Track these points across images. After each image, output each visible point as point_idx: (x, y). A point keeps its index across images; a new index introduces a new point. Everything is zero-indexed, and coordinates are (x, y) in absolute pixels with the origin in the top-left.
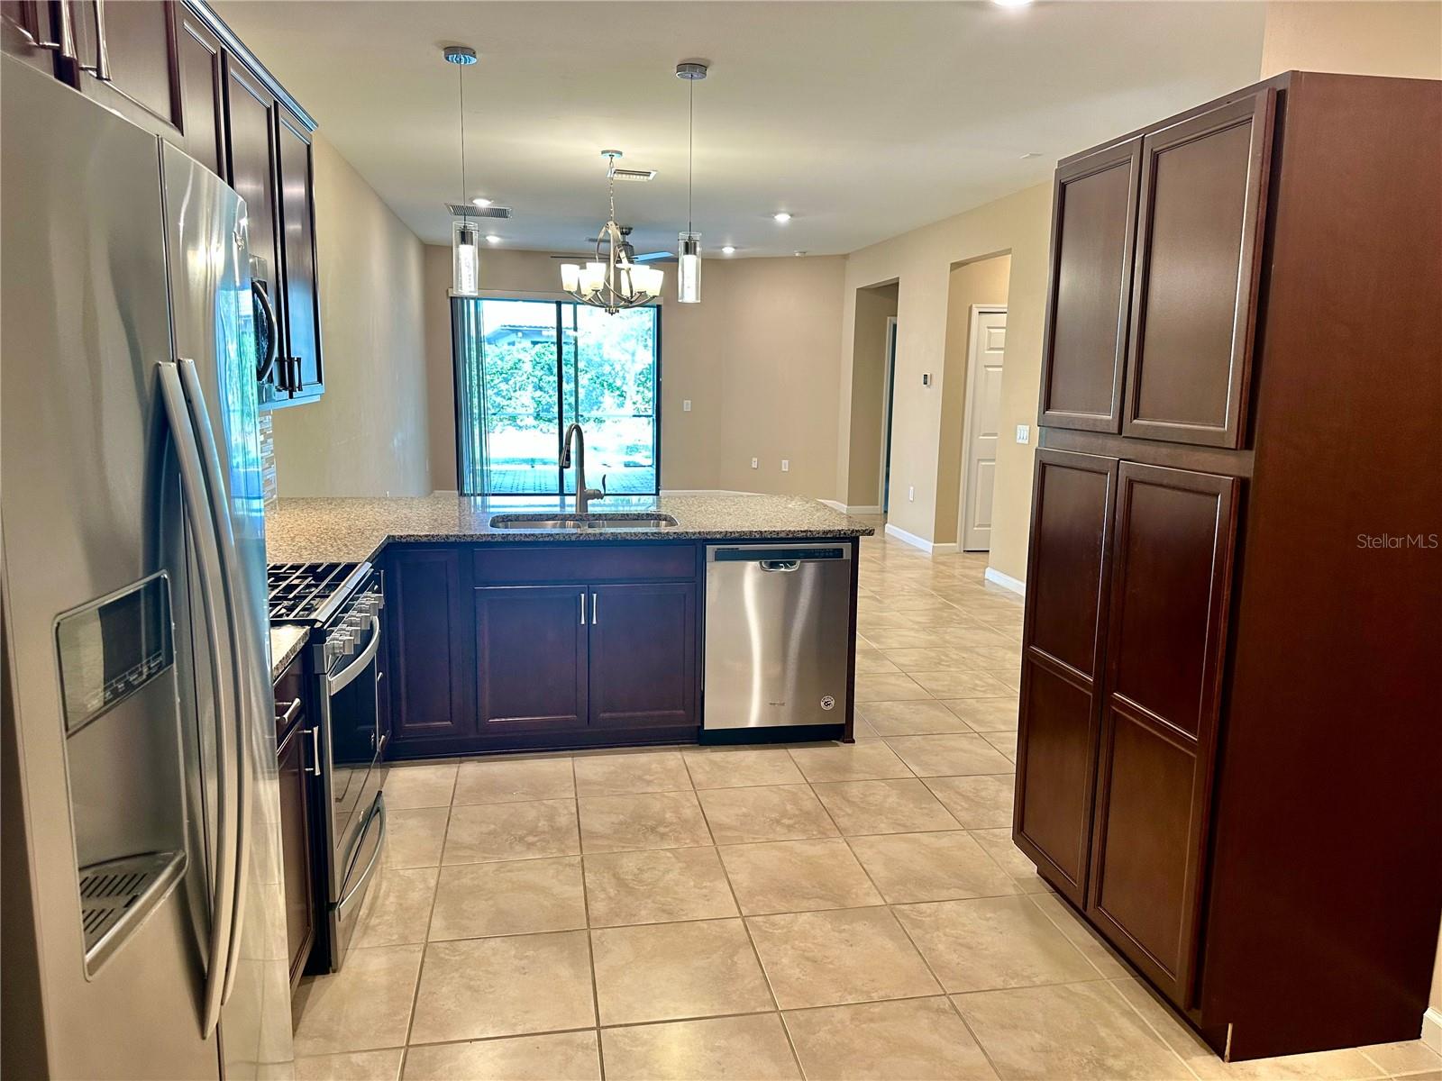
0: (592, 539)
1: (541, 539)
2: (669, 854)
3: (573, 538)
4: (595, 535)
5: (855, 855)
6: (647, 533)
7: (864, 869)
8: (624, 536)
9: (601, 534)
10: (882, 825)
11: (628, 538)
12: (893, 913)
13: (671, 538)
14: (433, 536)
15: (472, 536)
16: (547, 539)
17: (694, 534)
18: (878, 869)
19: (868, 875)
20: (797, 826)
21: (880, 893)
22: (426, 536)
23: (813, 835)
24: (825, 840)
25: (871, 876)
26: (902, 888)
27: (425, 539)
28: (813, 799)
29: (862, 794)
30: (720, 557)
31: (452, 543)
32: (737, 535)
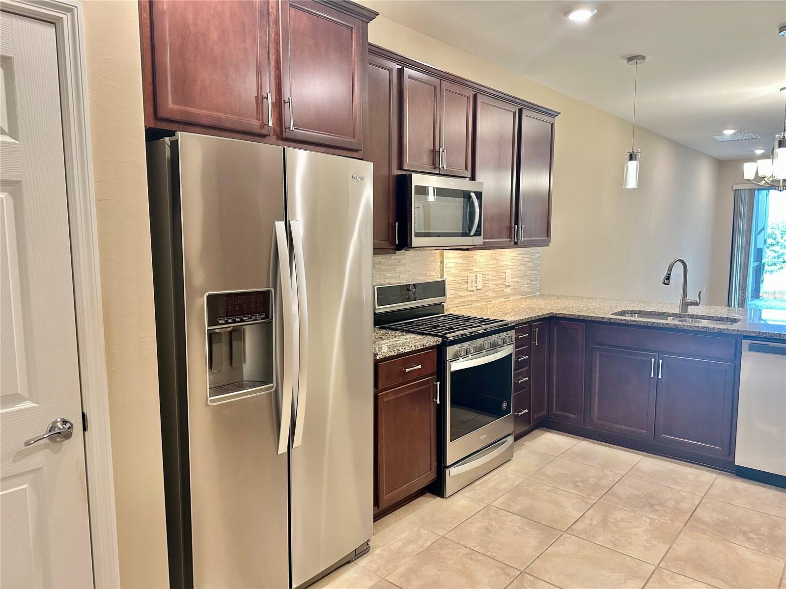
0: (661, 326)
1: (630, 323)
2: (648, 520)
3: (649, 325)
4: (663, 324)
6: (698, 327)
8: (682, 326)
9: (667, 324)
11: (685, 328)
13: (716, 331)
14: (572, 315)
15: (592, 317)
16: (633, 323)
17: (734, 330)
20: (756, 541)
22: (569, 315)
27: (568, 316)
30: (752, 348)
31: (581, 319)
32: (768, 335)
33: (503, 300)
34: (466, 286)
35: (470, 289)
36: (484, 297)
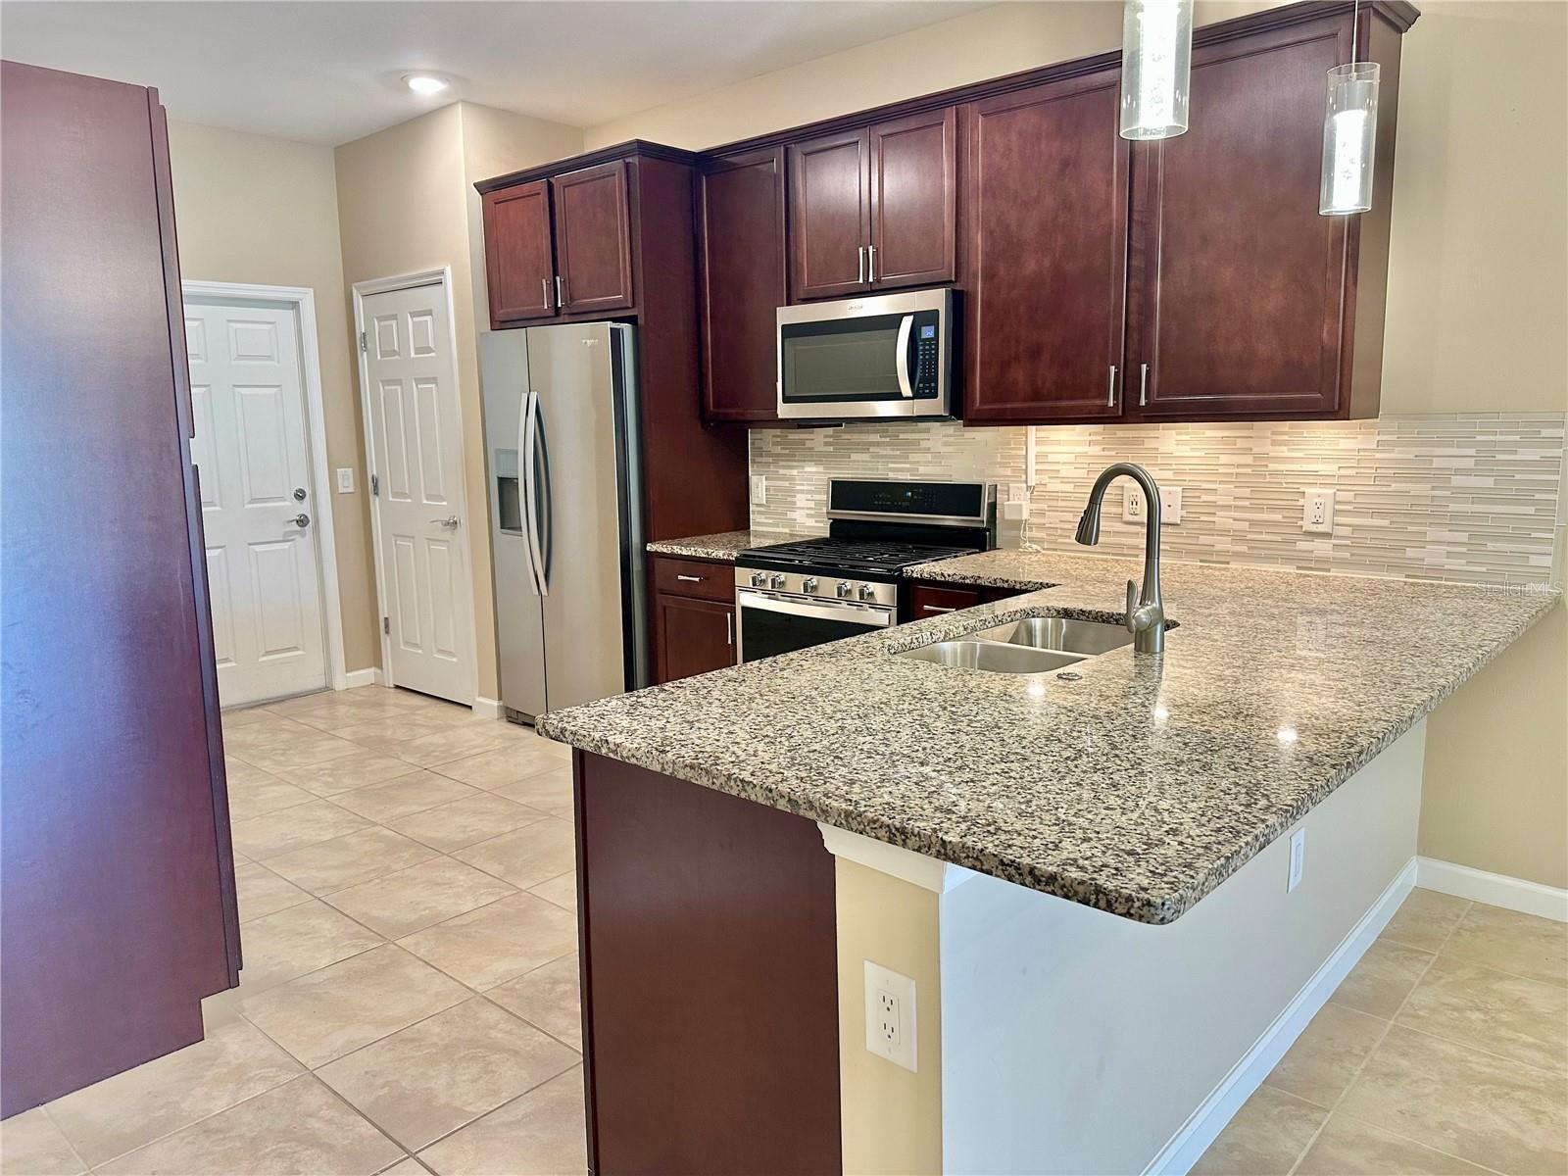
5: (451, 977)
7: (432, 967)
10: (437, 1030)
12: (382, 937)
18: (417, 972)
19: (426, 963)
20: (548, 986)
21: (405, 950)
23: (518, 983)
24: (499, 982)
25: (421, 963)
26: (382, 963)
28: (560, 1033)
29: (493, 1072)
33: (1292, 570)
34: (1119, 510)
35: (1128, 518)
36: (1193, 547)
